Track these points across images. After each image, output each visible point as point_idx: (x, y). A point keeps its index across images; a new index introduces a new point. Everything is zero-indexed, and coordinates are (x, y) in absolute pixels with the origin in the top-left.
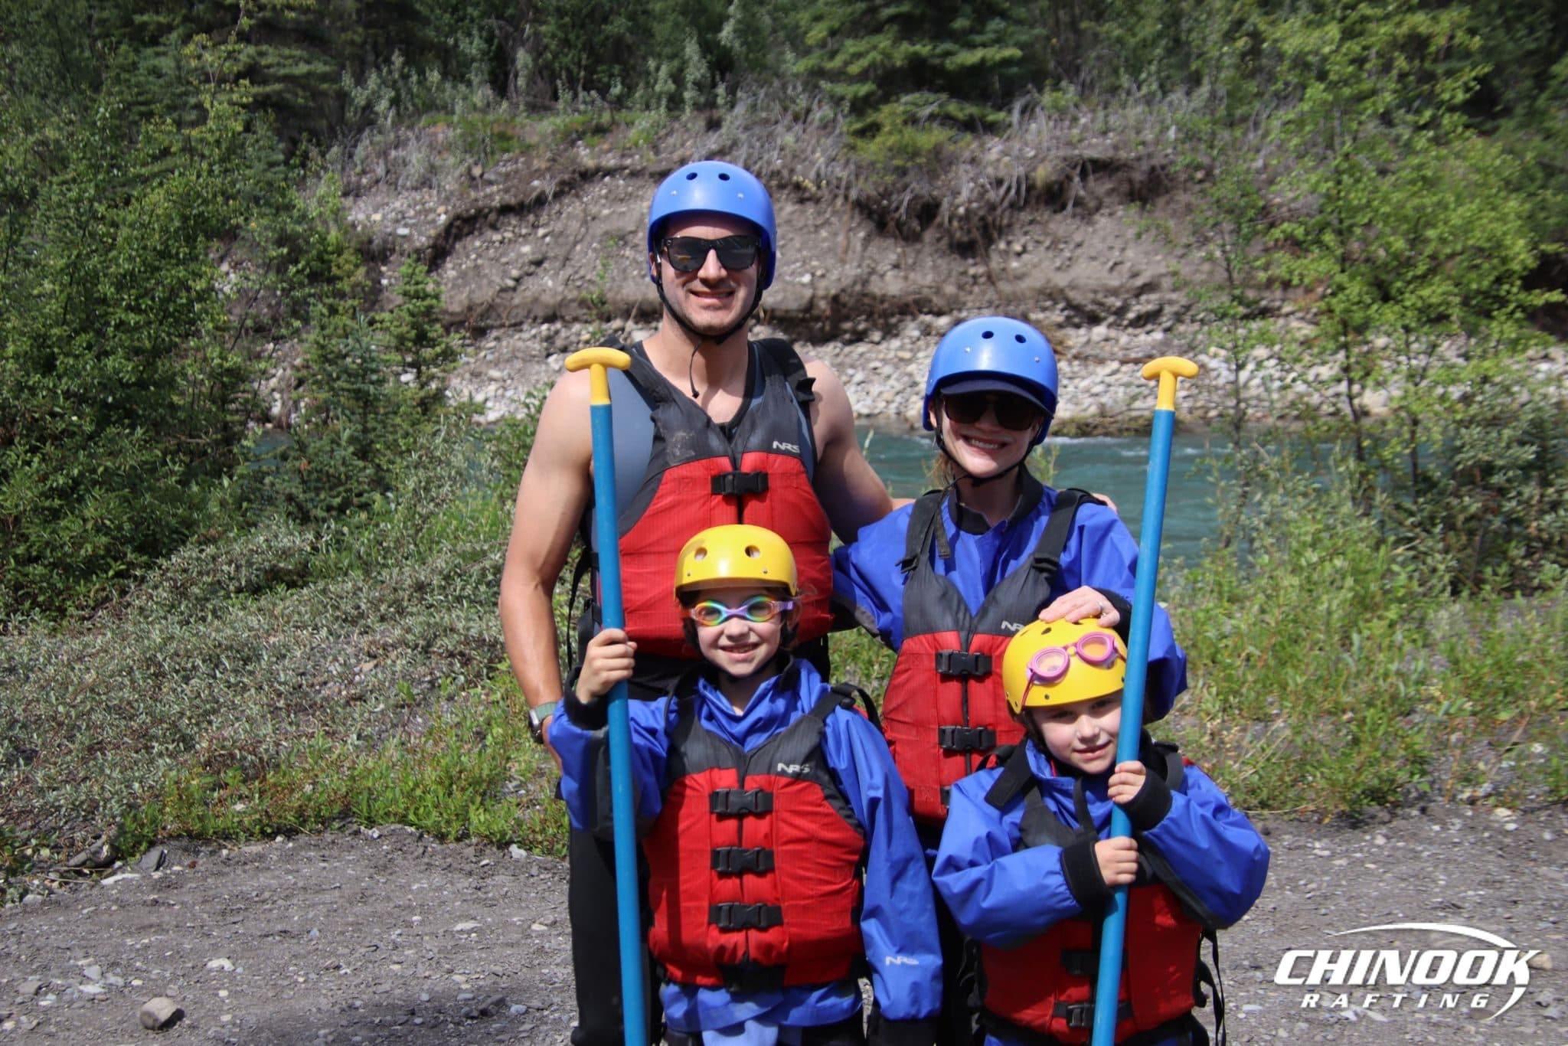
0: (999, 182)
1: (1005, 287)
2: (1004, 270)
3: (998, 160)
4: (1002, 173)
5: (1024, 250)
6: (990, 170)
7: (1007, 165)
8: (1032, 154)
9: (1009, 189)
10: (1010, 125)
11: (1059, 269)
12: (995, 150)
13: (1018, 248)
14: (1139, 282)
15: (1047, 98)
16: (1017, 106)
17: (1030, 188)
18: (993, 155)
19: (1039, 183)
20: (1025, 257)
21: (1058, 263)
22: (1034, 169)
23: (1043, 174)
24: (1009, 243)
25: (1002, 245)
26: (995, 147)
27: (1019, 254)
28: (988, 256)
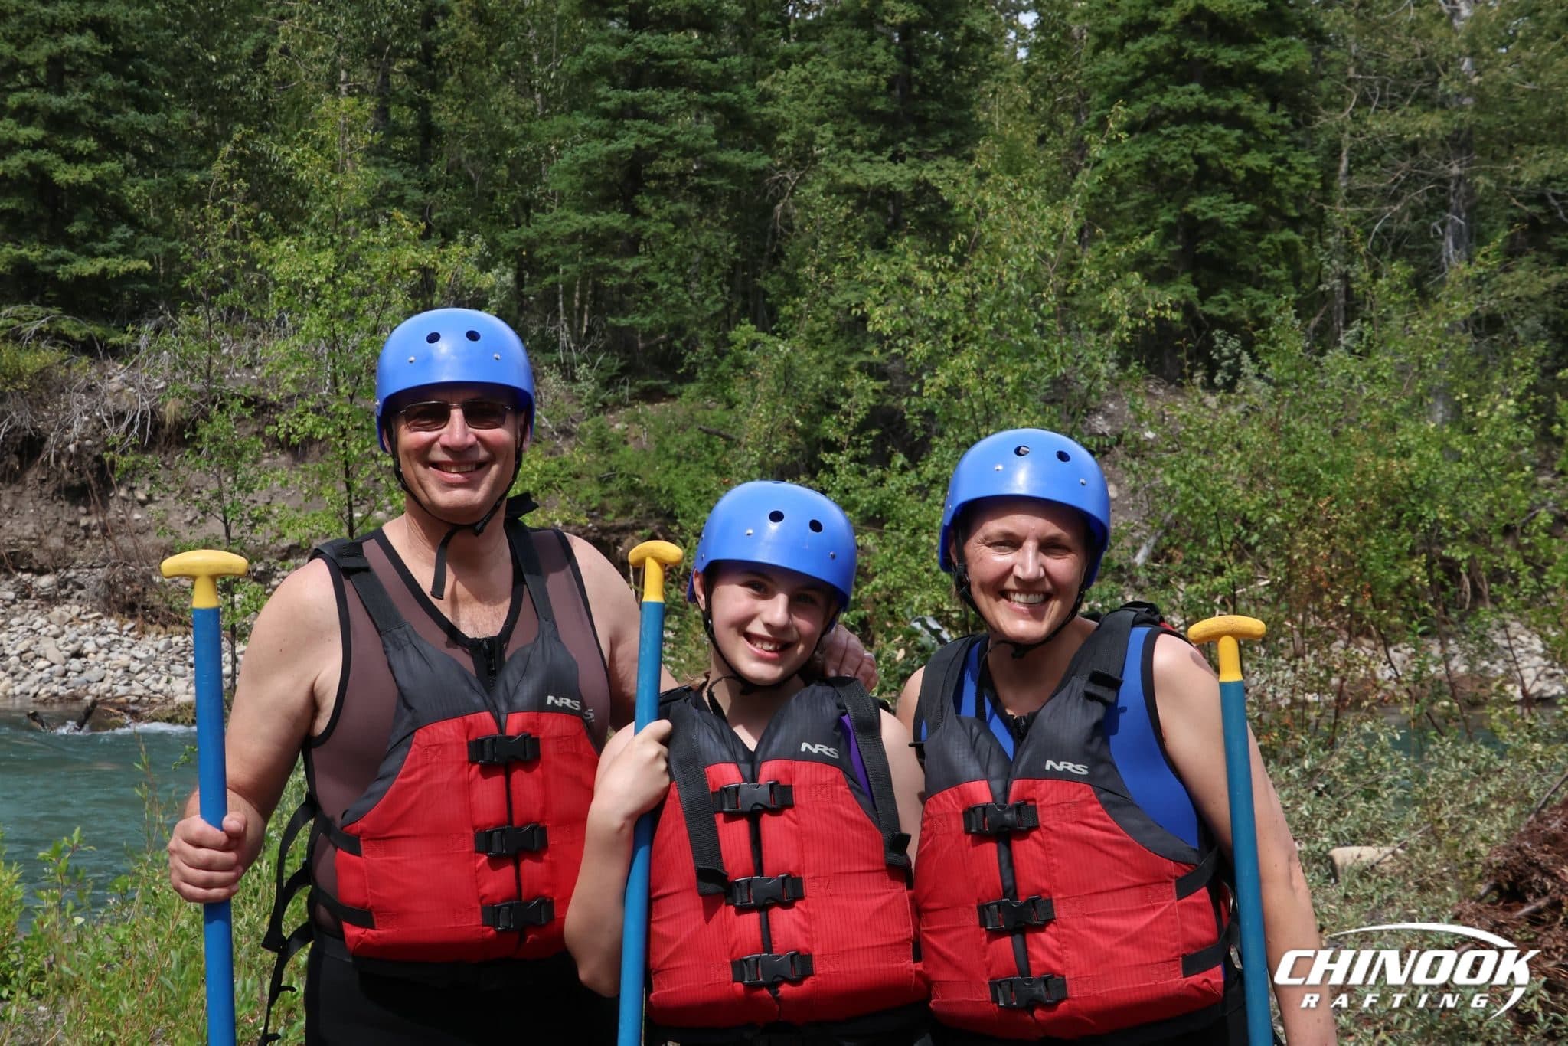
0: (120, 417)
1: (126, 543)
2: (123, 521)
3: (120, 391)
4: (121, 408)
5: (150, 499)
6: (109, 402)
7: (129, 396)
8: (161, 385)
9: (132, 424)
10: (138, 349)
11: (190, 523)
12: (116, 379)
13: (142, 496)
14: (286, 543)
15: (184, 322)
16: (147, 328)
17: (158, 426)
18: (115, 384)
19: (168, 421)
20: (152, 507)
21: (189, 518)
22: (164, 404)
23: (171, 409)
24: (132, 489)
25: (123, 493)
26: (117, 374)
27: (143, 504)
28: (105, 506)
